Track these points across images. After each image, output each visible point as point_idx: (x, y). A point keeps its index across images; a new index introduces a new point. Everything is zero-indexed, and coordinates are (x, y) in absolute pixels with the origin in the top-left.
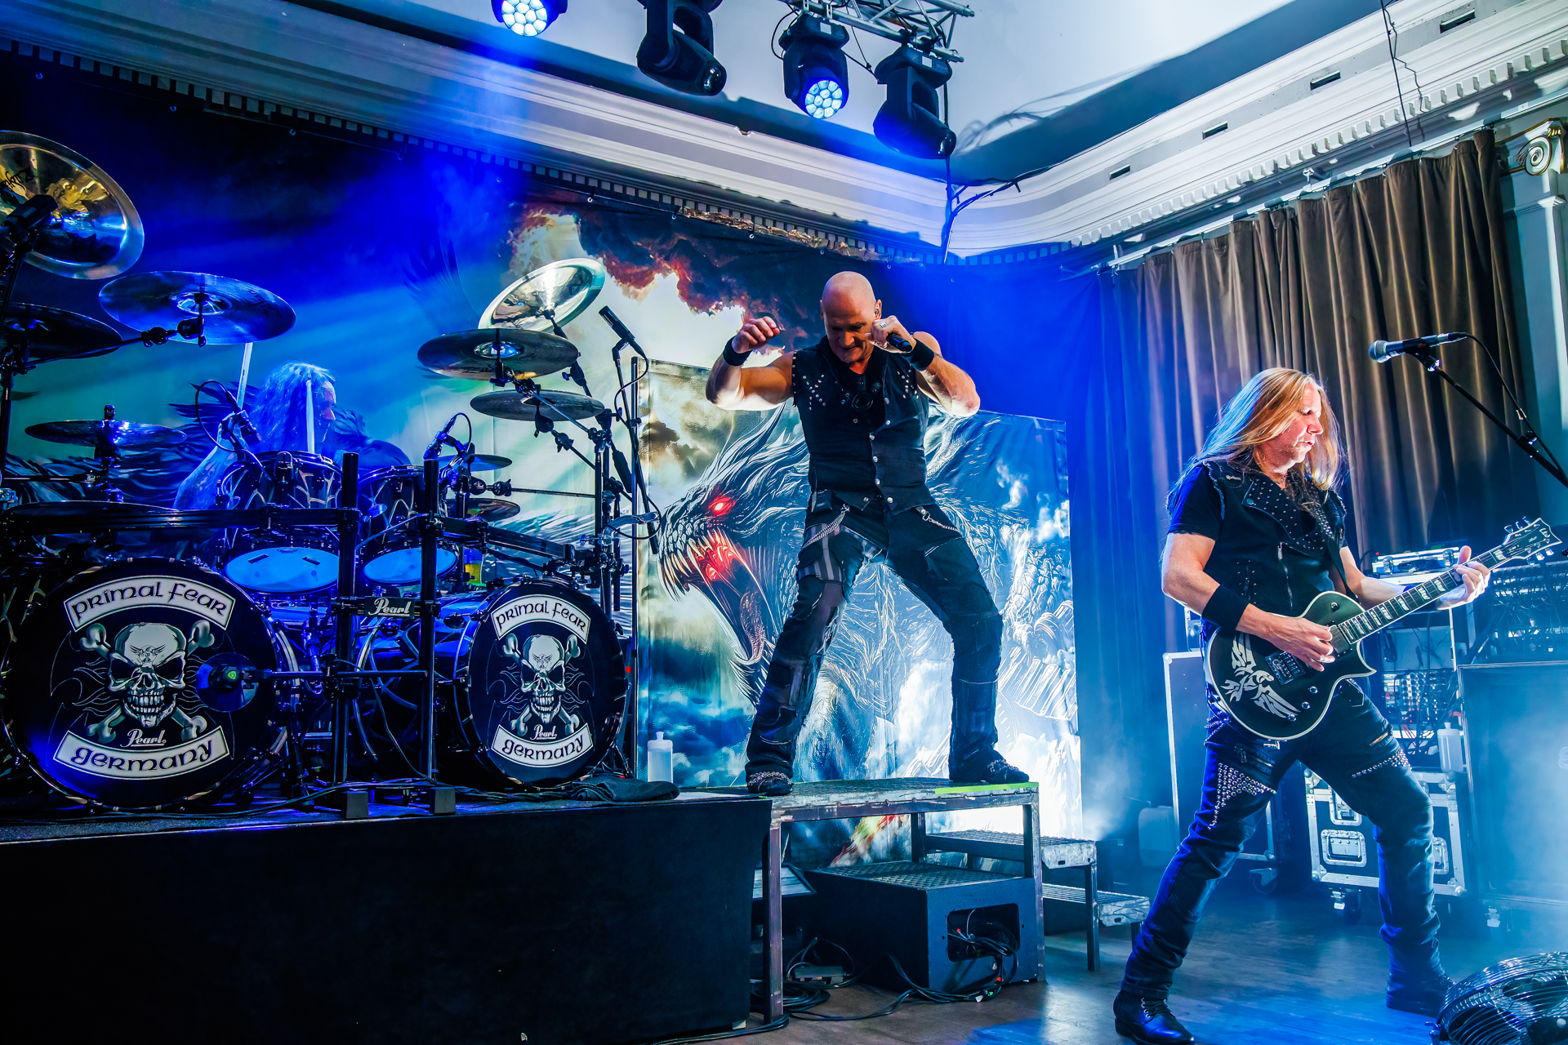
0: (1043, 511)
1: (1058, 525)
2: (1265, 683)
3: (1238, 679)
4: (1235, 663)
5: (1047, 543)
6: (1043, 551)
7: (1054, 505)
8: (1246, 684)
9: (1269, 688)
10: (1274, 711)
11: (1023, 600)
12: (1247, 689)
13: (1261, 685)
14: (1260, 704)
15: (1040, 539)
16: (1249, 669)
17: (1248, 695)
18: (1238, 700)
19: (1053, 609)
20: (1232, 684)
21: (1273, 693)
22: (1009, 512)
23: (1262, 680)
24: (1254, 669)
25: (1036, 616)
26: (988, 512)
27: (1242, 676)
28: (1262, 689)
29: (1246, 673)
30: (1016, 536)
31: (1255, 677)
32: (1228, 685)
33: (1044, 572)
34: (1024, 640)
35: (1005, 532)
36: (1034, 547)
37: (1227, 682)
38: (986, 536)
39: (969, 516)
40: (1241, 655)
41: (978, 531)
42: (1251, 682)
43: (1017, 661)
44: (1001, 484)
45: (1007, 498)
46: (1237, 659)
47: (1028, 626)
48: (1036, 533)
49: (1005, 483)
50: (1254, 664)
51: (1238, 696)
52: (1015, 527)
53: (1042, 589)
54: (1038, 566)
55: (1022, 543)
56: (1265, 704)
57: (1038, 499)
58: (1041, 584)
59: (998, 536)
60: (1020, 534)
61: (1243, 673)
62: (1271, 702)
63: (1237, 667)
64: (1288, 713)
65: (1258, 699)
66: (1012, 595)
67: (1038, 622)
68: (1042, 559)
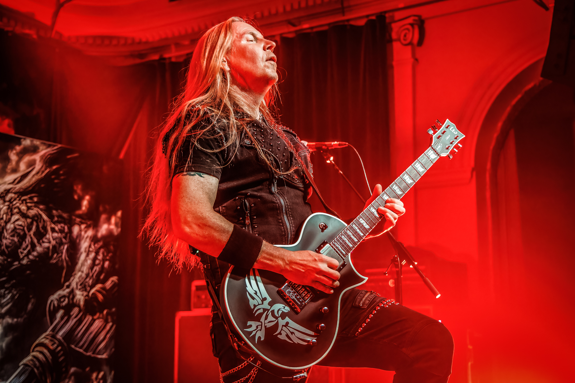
0: (103, 217)
1: (112, 227)
2: (283, 316)
3: (258, 318)
4: (252, 302)
5: (104, 237)
6: (101, 244)
7: (111, 213)
8: (266, 321)
9: (287, 319)
10: (296, 341)
11: (84, 275)
12: (269, 325)
13: (280, 319)
14: (283, 337)
15: (99, 235)
16: (266, 305)
17: (271, 332)
18: (262, 339)
19: (104, 281)
20: (254, 324)
21: (292, 324)
22: (79, 216)
23: (280, 312)
24: (271, 304)
25: (92, 287)
26: (65, 215)
27: (261, 315)
28: (282, 322)
29: (265, 310)
30: (83, 233)
31: (273, 312)
32: (251, 326)
33: (100, 257)
34: (82, 303)
35: (76, 230)
36: (94, 239)
37: (249, 323)
38: (61, 231)
39: (51, 217)
40: (256, 293)
41: (57, 228)
42: (270, 318)
43: (76, 317)
44: (76, 197)
45: (79, 206)
46: (253, 298)
47: (85, 293)
48: (97, 231)
49: (79, 196)
50: (269, 299)
51: (261, 334)
52: (83, 226)
53: (97, 268)
54: (97, 253)
55: (87, 237)
56: (287, 336)
57: (101, 209)
58: (98, 264)
59: (70, 231)
60: (86, 232)
61: (261, 311)
62: (292, 333)
63: (255, 306)
64: (309, 339)
65: (280, 334)
66: (76, 272)
67: (93, 291)
68: (100, 248)
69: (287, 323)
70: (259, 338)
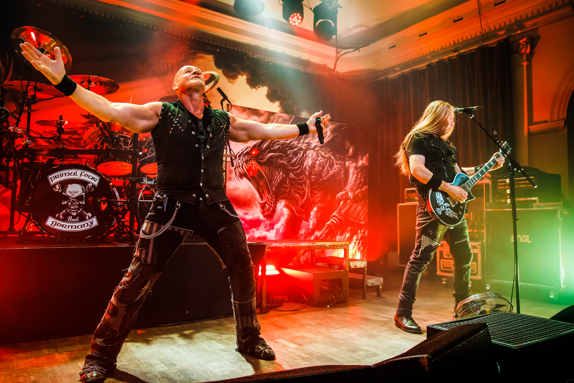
0: (360, 157)
1: (364, 162)
3: (439, 207)
6: (360, 169)
7: (363, 155)
8: (442, 208)
11: (352, 185)
12: (443, 210)
13: (447, 208)
14: (447, 214)
15: (359, 166)
16: (442, 203)
18: (441, 214)
19: (361, 188)
21: (450, 210)
22: (348, 157)
23: (447, 206)
24: (444, 203)
25: (356, 190)
26: (342, 157)
28: (447, 209)
30: (350, 165)
33: (359, 176)
34: (352, 198)
35: (347, 163)
36: (357, 168)
37: (437, 208)
38: (341, 164)
39: (335, 157)
41: (338, 163)
43: (349, 204)
44: (347, 148)
45: (348, 153)
47: (353, 193)
48: (357, 163)
50: (443, 201)
52: (351, 162)
54: (357, 174)
55: (353, 167)
56: (449, 214)
57: (358, 153)
58: (358, 180)
59: (345, 165)
61: (441, 205)
62: (450, 213)
63: (439, 203)
64: (455, 216)
65: (446, 213)
66: (348, 183)
68: (359, 172)
69: (449, 210)
70: (440, 214)
